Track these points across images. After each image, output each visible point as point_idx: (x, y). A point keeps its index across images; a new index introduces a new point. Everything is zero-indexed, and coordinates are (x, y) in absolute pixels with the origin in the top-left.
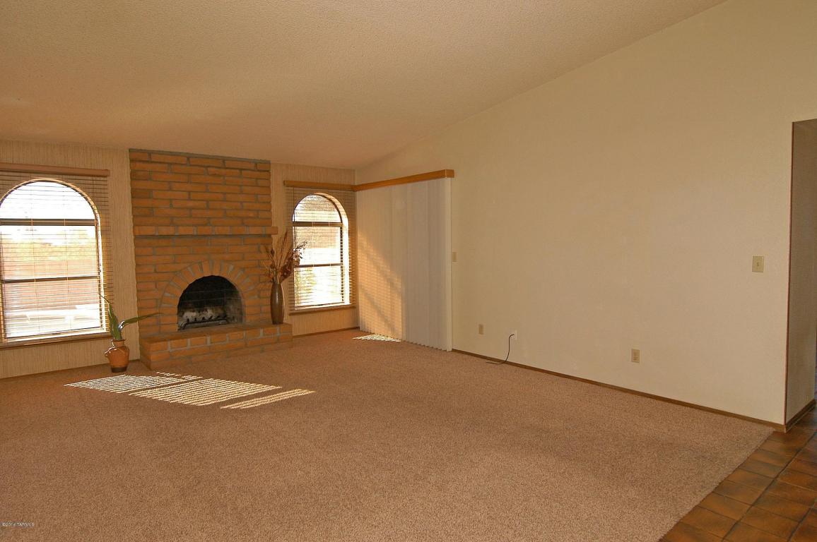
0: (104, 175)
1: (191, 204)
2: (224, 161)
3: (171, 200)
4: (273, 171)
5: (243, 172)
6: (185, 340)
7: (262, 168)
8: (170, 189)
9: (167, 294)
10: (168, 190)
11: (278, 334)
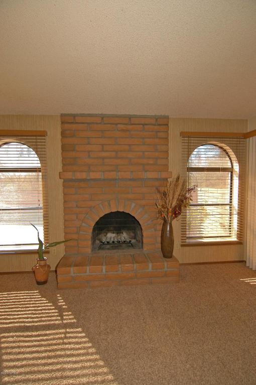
0: (43, 134)
1: (104, 154)
2: (130, 118)
3: (89, 152)
4: (171, 125)
5: (145, 126)
6: (85, 267)
7: (162, 123)
8: (89, 144)
9: (84, 224)
10: (87, 144)
11: (166, 269)
